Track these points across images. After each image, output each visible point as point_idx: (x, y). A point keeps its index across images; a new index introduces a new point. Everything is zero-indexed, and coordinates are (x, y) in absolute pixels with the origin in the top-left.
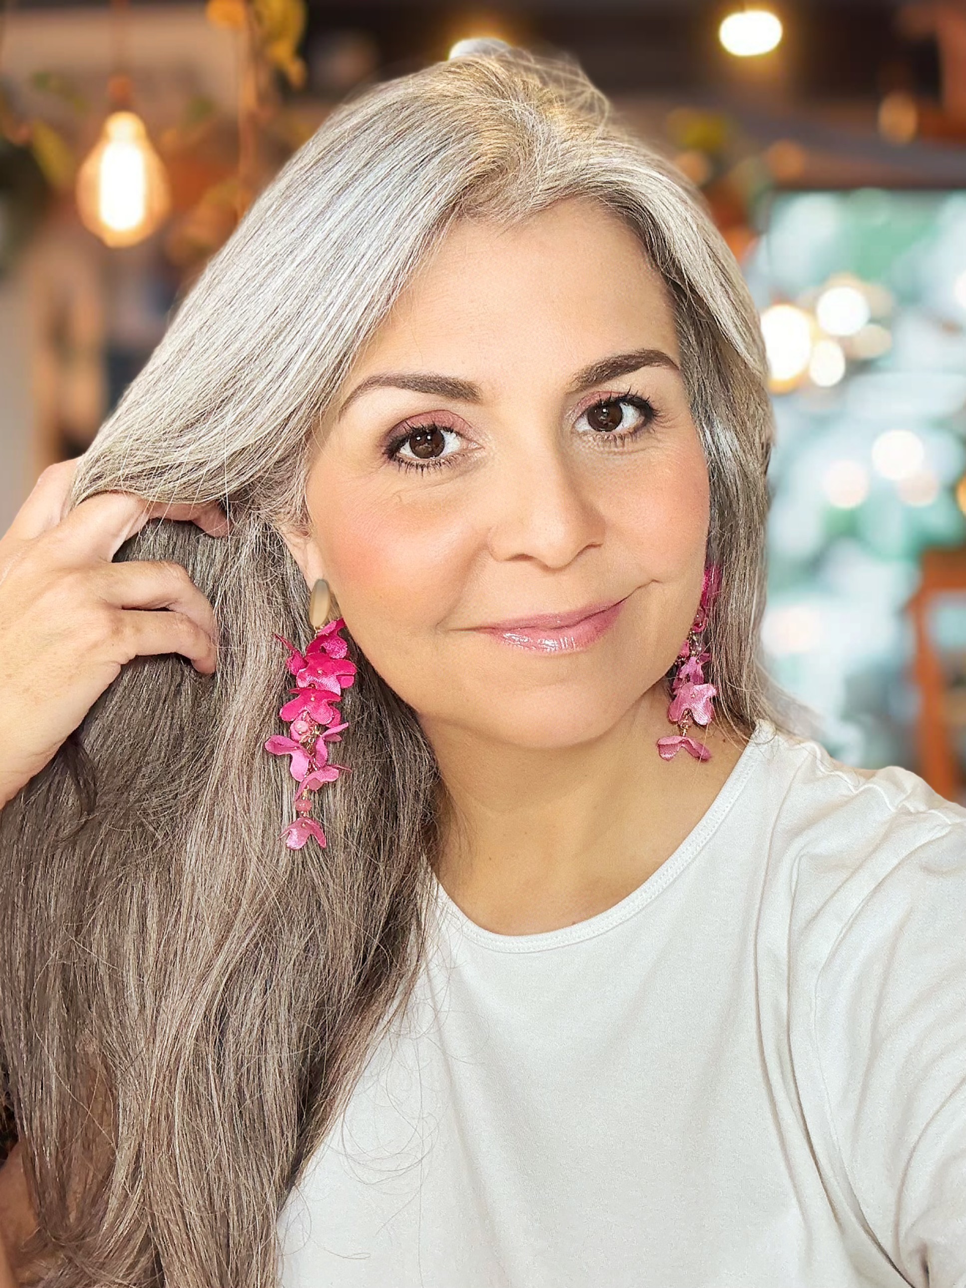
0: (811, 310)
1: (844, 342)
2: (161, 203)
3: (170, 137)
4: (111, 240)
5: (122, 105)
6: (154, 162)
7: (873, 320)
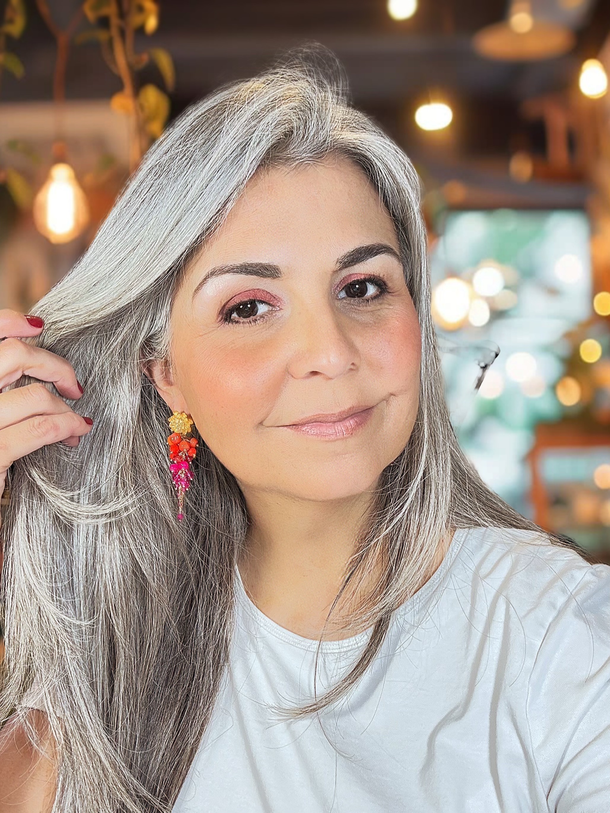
0: (470, 281)
1: (489, 300)
2: (84, 217)
3: (89, 179)
4: (54, 240)
5: (60, 159)
6: (80, 193)
7: (506, 287)
